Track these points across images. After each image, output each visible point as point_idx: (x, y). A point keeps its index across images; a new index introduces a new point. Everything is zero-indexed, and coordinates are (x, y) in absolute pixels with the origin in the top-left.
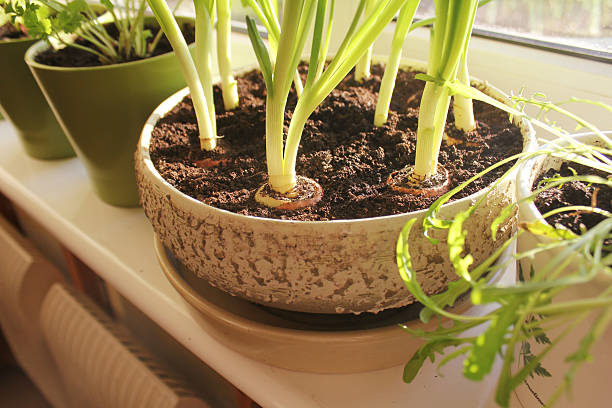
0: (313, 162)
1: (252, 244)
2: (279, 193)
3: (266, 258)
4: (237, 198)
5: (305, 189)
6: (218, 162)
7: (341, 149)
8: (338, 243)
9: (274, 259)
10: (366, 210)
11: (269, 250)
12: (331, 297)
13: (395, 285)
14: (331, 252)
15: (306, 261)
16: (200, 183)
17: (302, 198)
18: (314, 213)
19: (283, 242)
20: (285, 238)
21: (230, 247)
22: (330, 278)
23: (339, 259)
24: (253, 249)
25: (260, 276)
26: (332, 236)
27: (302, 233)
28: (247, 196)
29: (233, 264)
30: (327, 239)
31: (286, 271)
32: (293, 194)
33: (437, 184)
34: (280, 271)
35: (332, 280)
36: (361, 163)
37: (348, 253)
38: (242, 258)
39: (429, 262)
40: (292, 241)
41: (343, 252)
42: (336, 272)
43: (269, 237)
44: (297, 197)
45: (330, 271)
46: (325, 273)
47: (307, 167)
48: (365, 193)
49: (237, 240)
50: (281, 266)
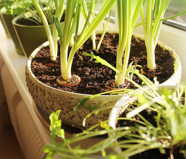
0: (82, 71)
1: (44, 95)
2: (64, 79)
3: (48, 100)
4: (50, 78)
5: (73, 80)
6: (54, 65)
7: (96, 68)
8: (70, 100)
9: (50, 101)
10: (89, 91)
11: (49, 97)
12: (68, 119)
13: (91, 121)
14: (67, 103)
15: (60, 104)
16: (40, 71)
17: (71, 83)
18: (71, 88)
19: (53, 96)
20: (54, 95)
21: (39, 94)
22: (67, 112)
23: (70, 106)
24: (45, 96)
25: (47, 106)
26: (68, 98)
27: (59, 94)
28: (54, 79)
29: (40, 100)
30: (67, 98)
31: (54, 106)
32: (68, 81)
33: (122, 87)
34: (52, 106)
35: (68, 113)
36: (100, 75)
37: (73, 105)
38: (42, 99)
39: (104, 116)
40: (56, 96)
41: (71, 104)
42: (69, 111)
43: (49, 93)
44: (69, 82)
45: (67, 110)
46: (65, 110)
47: (80, 72)
48: (93, 86)
49: (41, 92)
50: (52, 104)
